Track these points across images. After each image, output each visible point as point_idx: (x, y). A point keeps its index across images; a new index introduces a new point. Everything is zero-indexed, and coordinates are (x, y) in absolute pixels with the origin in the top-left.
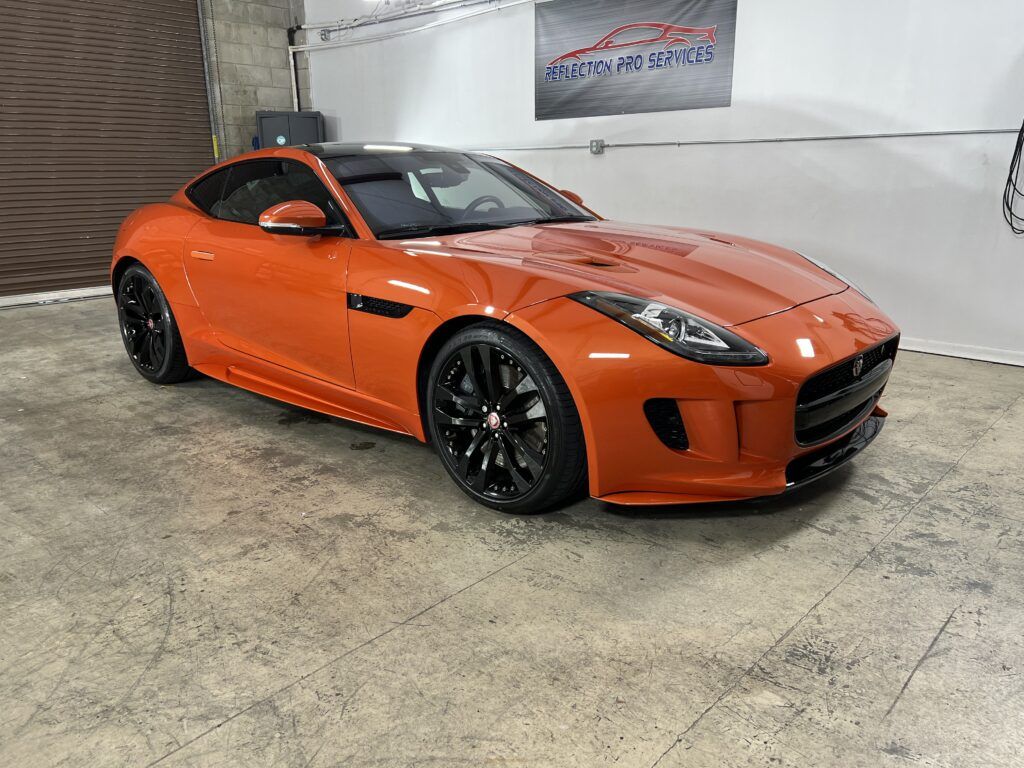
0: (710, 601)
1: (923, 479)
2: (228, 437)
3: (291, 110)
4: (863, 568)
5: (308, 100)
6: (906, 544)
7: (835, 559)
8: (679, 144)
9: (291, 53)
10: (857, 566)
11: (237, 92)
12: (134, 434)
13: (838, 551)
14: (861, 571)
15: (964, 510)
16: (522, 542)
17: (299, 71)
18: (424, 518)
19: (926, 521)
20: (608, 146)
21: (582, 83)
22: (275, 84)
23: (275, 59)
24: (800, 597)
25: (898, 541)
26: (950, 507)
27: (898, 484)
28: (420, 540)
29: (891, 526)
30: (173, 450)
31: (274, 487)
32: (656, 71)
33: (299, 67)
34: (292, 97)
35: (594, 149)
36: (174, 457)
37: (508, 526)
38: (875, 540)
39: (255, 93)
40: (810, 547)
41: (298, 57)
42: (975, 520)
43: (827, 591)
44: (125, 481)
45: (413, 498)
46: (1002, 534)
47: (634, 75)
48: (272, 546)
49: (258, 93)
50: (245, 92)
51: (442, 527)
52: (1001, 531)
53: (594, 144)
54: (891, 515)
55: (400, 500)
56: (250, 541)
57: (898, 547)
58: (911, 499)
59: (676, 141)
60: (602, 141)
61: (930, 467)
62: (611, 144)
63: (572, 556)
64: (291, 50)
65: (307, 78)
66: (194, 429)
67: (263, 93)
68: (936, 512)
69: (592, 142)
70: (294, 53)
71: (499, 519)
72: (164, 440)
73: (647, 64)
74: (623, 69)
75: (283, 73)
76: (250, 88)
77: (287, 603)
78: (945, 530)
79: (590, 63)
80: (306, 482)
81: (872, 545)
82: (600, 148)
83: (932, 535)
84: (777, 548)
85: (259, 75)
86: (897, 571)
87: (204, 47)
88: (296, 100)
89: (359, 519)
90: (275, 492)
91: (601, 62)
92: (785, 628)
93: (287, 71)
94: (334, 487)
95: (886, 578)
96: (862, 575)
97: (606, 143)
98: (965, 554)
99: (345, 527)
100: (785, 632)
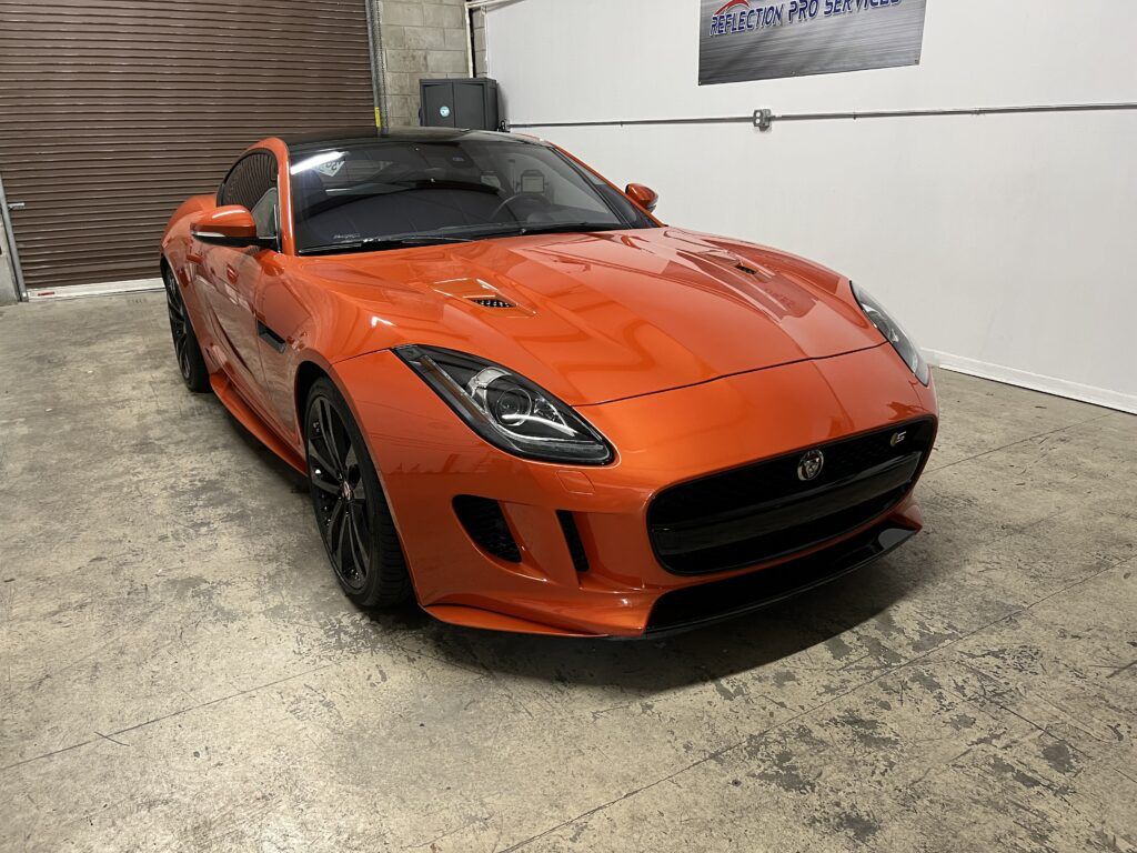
0: (472, 774)
1: (950, 626)
2: (188, 463)
3: (464, 76)
4: (721, 762)
5: (484, 64)
6: (818, 733)
7: (696, 739)
8: (855, 116)
9: (467, 10)
10: (713, 756)
11: (404, 58)
12: (113, 449)
13: (711, 726)
14: (712, 764)
15: (960, 689)
16: (340, 646)
17: (475, 31)
18: (270, 597)
19: (885, 698)
20: (774, 118)
21: (750, 36)
22: (448, 47)
23: (448, 18)
24: (591, 791)
25: (809, 724)
26: (943, 681)
27: (901, 631)
28: (235, 626)
29: (828, 697)
30: (126, 472)
31: (168, 531)
32: (834, 18)
33: (475, 25)
34: (467, 60)
35: (758, 121)
36: (116, 482)
37: (345, 621)
38: (782, 715)
39: (425, 58)
40: (680, 712)
41: (474, 15)
42: (963, 708)
43: (635, 788)
44: (44, 506)
45: (286, 567)
46: (981, 741)
47: (808, 23)
48: (87, 609)
49: (429, 58)
50: (414, 57)
51: (275, 612)
52: (985, 735)
53: (758, 115)
54: (843, 681)
55: (271, 568)
56: (76, 597)
57: (804, 734)
58: (897, 658)
59: (851, 112)
60: (769, 111)
61: (979, 608)
62: (777, 115)
63: (376, 676)
64: (467, 6)
65: (482, 39)
66: (172, 449)
67: (434, 58)
68: (916, 686)
69: (756, 112)
70: (471, 11)
71: (348, 609)
72: (131, 459)
73: (823, 8)
74: (796, 17)
75: (457, 34)
76: (420, 52)
77: (27, 686)
78: (899, 719)
79: (759, 10)
80: (204, 530)
81: (770, 723)
82: (764, 121)
83: (873, 724)
84: (636, 707)
85: (430, 38)
86: (763, 776)
87: (367, 9)
88: (471, 64)
89: (204, 586)
90: (163, 538)
91: (772, 8)
92: (524, 836)
93: (462, 31)
94: (224, 541)
95: (736, 783)
96: (706, 772)
97: (773, 114)
98: (891, 765)
99: (181, 596)
100: (516, 843)
